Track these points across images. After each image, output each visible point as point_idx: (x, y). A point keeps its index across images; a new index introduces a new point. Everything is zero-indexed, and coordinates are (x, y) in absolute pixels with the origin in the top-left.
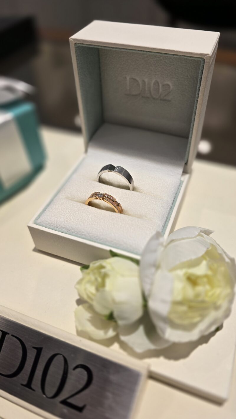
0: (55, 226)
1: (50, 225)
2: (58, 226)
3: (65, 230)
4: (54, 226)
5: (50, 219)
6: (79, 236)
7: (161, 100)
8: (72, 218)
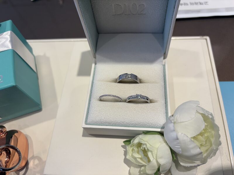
2: (102, 122)
4: (99, 123)
5: (95, 119)
6: (117, 125)
7: (139, 14)
8: (108, 115)
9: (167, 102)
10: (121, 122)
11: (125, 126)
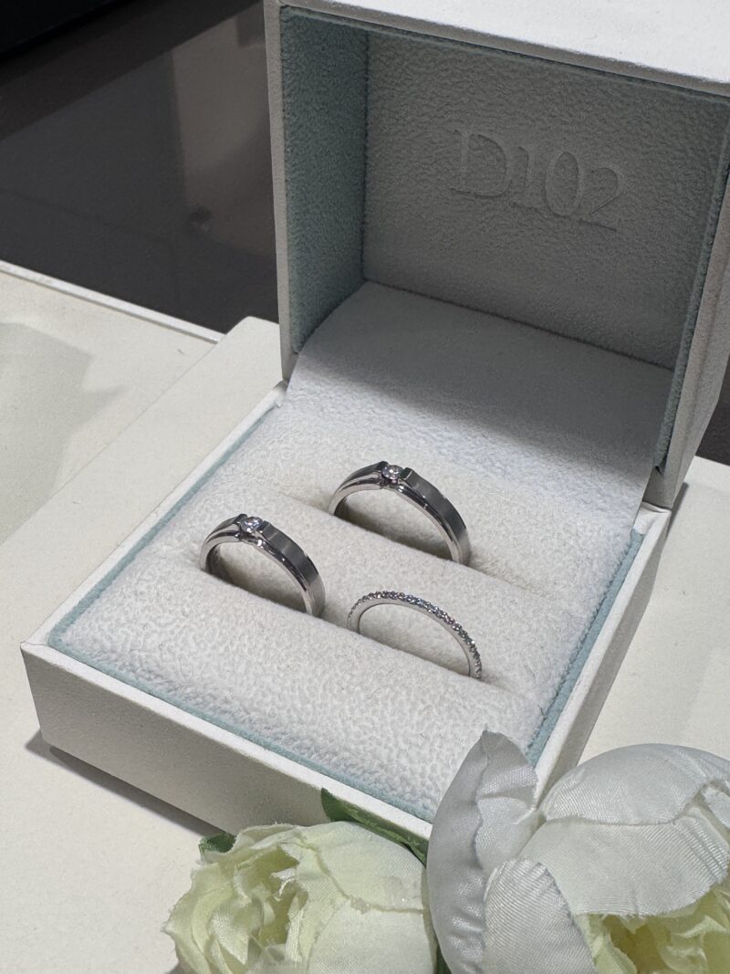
0: (124, 664)
1: (108, 658)
2: (137, 665)
3: (160, 684)
4: (119, 663)
5: (109, 633)
6: (210, 713)
8: (190, 639)
9: (560, 711)
10: (236, 703)
11: (249, 733)
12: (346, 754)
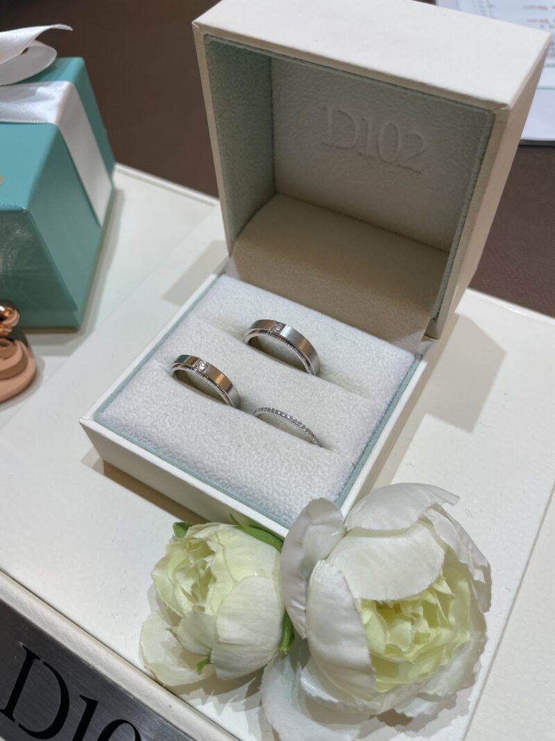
0: (132, 433)
3: (152, 445)
7: (399, 166)
10: (190, 458)
12: (246, 489)
